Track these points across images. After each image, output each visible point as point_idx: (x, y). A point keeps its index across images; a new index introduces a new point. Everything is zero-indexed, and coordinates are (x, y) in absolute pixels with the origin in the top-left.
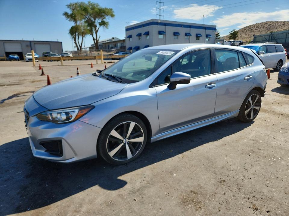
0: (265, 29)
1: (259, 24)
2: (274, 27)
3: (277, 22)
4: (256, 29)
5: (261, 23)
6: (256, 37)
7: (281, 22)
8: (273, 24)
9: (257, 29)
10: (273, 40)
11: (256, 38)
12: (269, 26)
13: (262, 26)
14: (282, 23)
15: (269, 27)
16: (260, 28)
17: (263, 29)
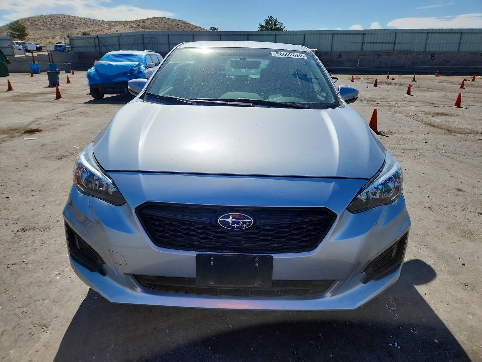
0: (58, 26)
1: (45, 16)
2: (72, 26)
3: (75, 17)
4: (43, 25)
5: (49, 16)
6: (72, 40)
7: (81, 18)
8: (69, 21)
9: (45, 24)
10: (102, 46)
11: (74, 41)
12: (63, 22)
13: (51, 20)
14: (83, 21)
15: (64, 24)
16: (50, 24)
17: (55, 27)
